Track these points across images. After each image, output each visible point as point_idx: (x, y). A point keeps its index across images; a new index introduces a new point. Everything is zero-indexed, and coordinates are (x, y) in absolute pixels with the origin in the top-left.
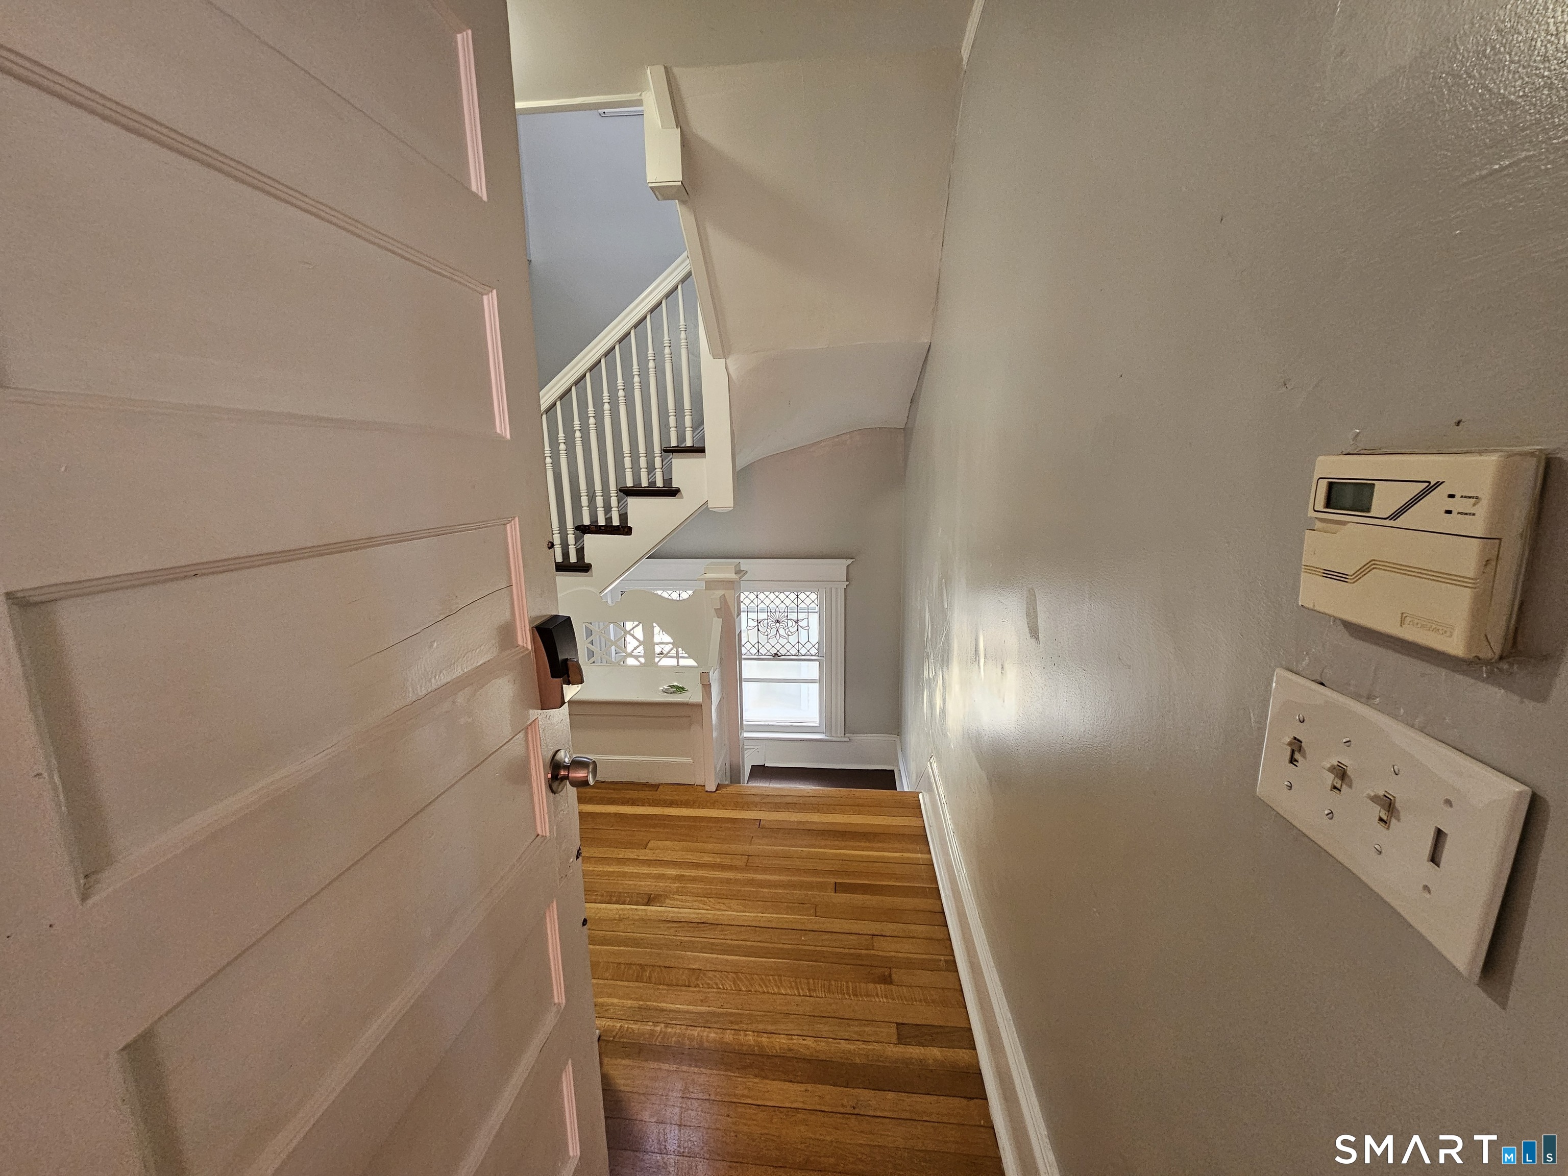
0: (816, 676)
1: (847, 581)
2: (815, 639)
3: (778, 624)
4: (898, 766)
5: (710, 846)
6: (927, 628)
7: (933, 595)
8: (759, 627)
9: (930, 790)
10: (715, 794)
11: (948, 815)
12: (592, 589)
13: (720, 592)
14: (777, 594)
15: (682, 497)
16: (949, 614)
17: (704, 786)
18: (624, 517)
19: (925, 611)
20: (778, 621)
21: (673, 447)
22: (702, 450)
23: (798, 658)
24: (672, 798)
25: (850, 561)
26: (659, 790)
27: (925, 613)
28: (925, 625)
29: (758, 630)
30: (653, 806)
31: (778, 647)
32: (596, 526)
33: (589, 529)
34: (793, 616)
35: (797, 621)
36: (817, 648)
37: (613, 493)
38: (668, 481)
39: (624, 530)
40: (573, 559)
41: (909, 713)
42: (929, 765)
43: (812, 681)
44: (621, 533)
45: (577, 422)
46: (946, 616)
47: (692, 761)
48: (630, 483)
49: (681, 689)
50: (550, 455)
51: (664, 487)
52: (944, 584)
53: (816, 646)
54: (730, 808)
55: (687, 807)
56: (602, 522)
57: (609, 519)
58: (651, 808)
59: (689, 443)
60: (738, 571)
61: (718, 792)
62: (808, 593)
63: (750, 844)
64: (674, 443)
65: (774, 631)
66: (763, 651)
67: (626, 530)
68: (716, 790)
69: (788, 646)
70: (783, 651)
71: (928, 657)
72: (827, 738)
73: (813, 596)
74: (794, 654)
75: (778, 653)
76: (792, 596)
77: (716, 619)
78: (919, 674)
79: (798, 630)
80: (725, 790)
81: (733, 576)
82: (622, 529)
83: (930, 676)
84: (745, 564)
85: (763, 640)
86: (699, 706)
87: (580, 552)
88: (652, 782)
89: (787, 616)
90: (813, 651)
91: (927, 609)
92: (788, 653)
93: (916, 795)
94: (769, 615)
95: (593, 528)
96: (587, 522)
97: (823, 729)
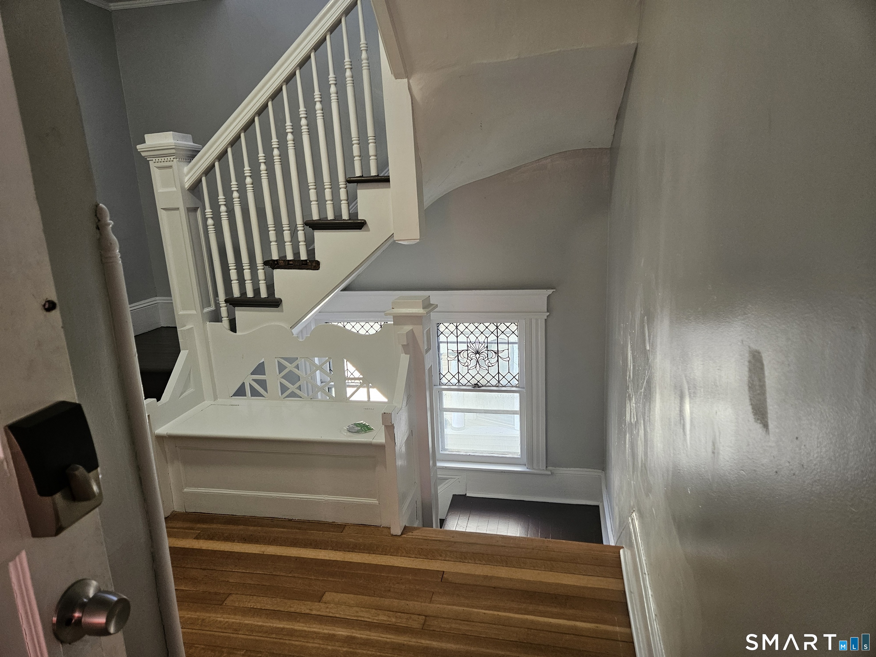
0: (517, 407)
1: (548, 311)
2: (516, 370)
3: (478, 355)
4: (602, 502)
5: (386, 602)
6: (629, 367)
7: (635, 331)
8: (459, 357)
9: (631, 546)
10: (400, 539)
11: (650, 591)
12: (282, 324)
13: (408, 328)
14: (476, 325)
15: (368, 230)
16: (651, 357)
17: (390, 528)
18: (311, 252)
19: (627, 348)
20: (477, 351)
21: (357, 177)
22: (386, 180)
23: (499, 388)
24: (356, 541)
25: (550, 292)
26: (344, 531)
27: (627, 350)
28: (627, 363)
29: (459, 361)
30: (335, 550)
31: (478, 377)
32: (284, 261)
33: (278, 264)
34: (494, 347)
35: (497, 353)
36: (517, 378)
37: (300, 227)
38: (353, 215)
39: (312, 265)
40: (264, 294)
41: (613, 452)
42: (630, 521)
43: (514, 413)
44: (310, 267)
45: (261, 154)
46: (648, 360)
47: (377, 502)
48: (315, 217)
49: (365, 428)
50: (237, 189)
51: (350, 219)
52: (646, 321)
53: (517, 377)
54: (413, 556)
55: (369, 553)
56: (290, 257)
57: (297, 253)
58: (334, 552)
59: (373, 172)
60: (427, 305)
61: (403, 536)
62: (508, 324)
63: (431, 602)
64: (358, 173)
65: (474, 362)
66: (463, 381)
67: (314, 264)
68: (402, 534)
69: (489, 378)
70: (483, 382)
71: (630, 399)
72: (528, 470)
73: (513, 327)
74: (494, 384)
75: (478, 383)
76: (492, 328)
77: (403, 355)
78: (622, 414)
79: (498, 361)
80: (411, 534)
81: (419, 310)
82: (310, 264)
83: (632, 420)
84: (435, 296)
85: (463, 370)
86: (380, 447)
87: (270, 287)
88: (339, 521)
89: (487, 347)
90: (515, 382)
91: (629, 346)
92: (489, 384)
93: (617, 549)
94: (469, 345)
95: (281, 263)
96: (275, 256)
97: (525, 461)
